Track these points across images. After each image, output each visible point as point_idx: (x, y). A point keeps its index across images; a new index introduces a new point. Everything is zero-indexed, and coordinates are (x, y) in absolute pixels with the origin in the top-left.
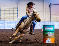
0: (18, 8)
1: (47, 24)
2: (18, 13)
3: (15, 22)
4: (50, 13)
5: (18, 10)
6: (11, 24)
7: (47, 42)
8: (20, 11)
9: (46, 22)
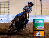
0: (9, 2)
1: (39, 17)
2: (9, 7)
3: (6, 16)
4: (41, 7)
5: (9, 4)
6: (2, 18)
7: (37, 35)
8: (11, 5)
9: (37, 16)
